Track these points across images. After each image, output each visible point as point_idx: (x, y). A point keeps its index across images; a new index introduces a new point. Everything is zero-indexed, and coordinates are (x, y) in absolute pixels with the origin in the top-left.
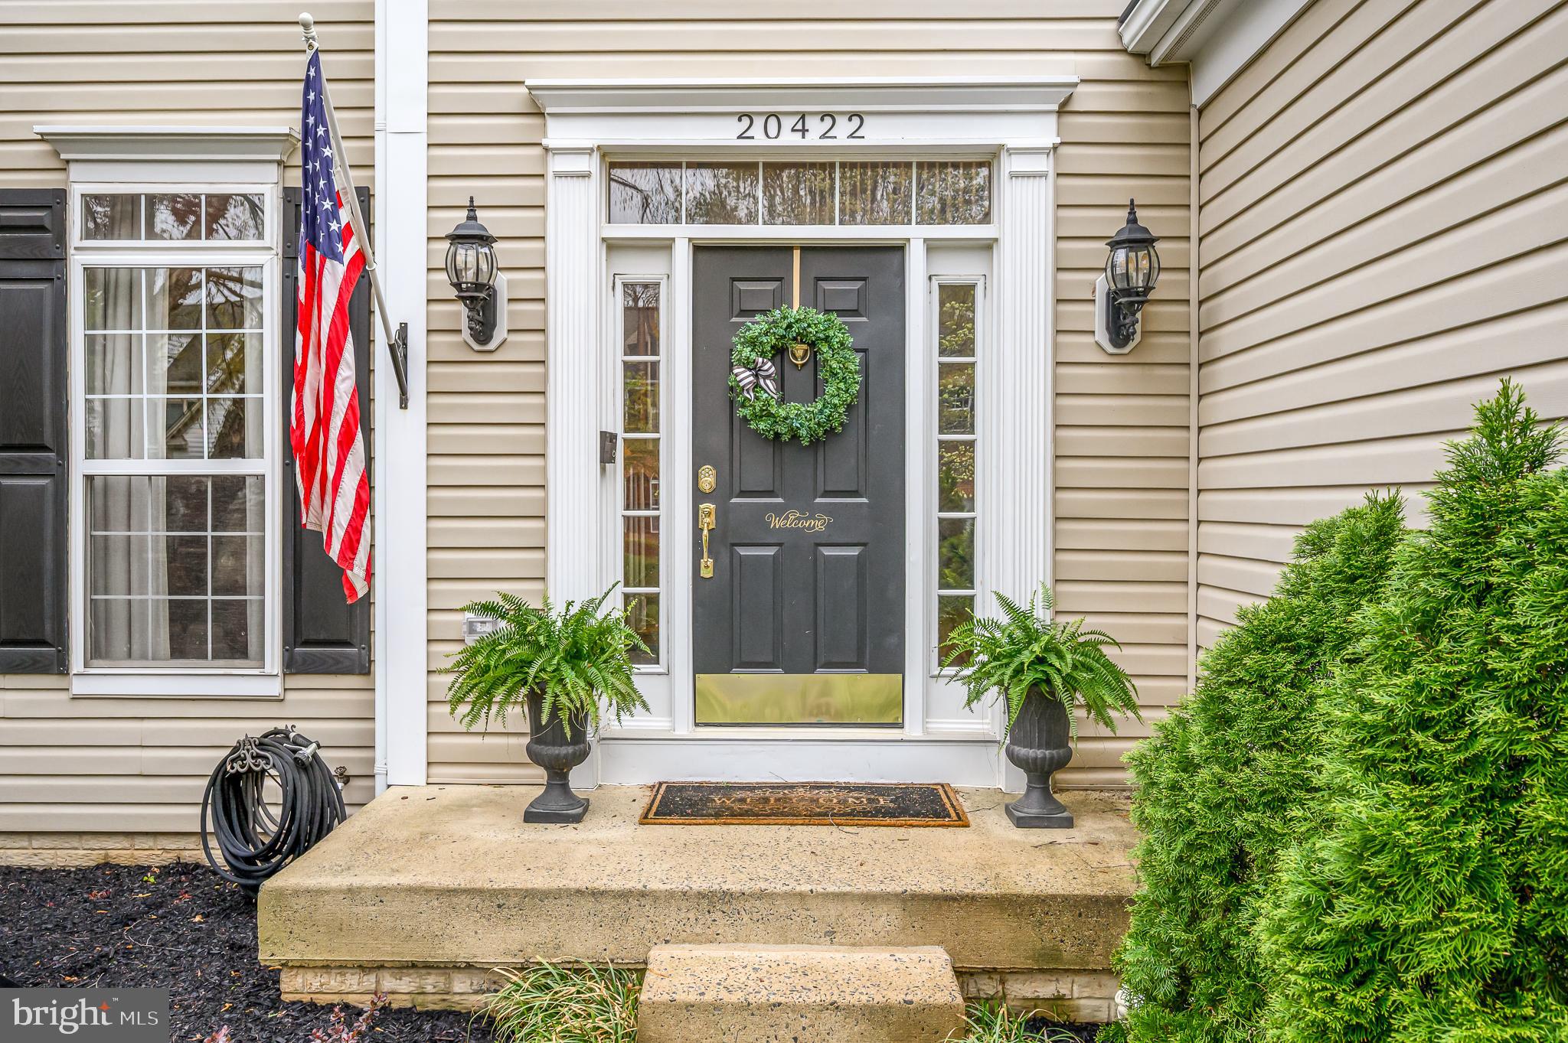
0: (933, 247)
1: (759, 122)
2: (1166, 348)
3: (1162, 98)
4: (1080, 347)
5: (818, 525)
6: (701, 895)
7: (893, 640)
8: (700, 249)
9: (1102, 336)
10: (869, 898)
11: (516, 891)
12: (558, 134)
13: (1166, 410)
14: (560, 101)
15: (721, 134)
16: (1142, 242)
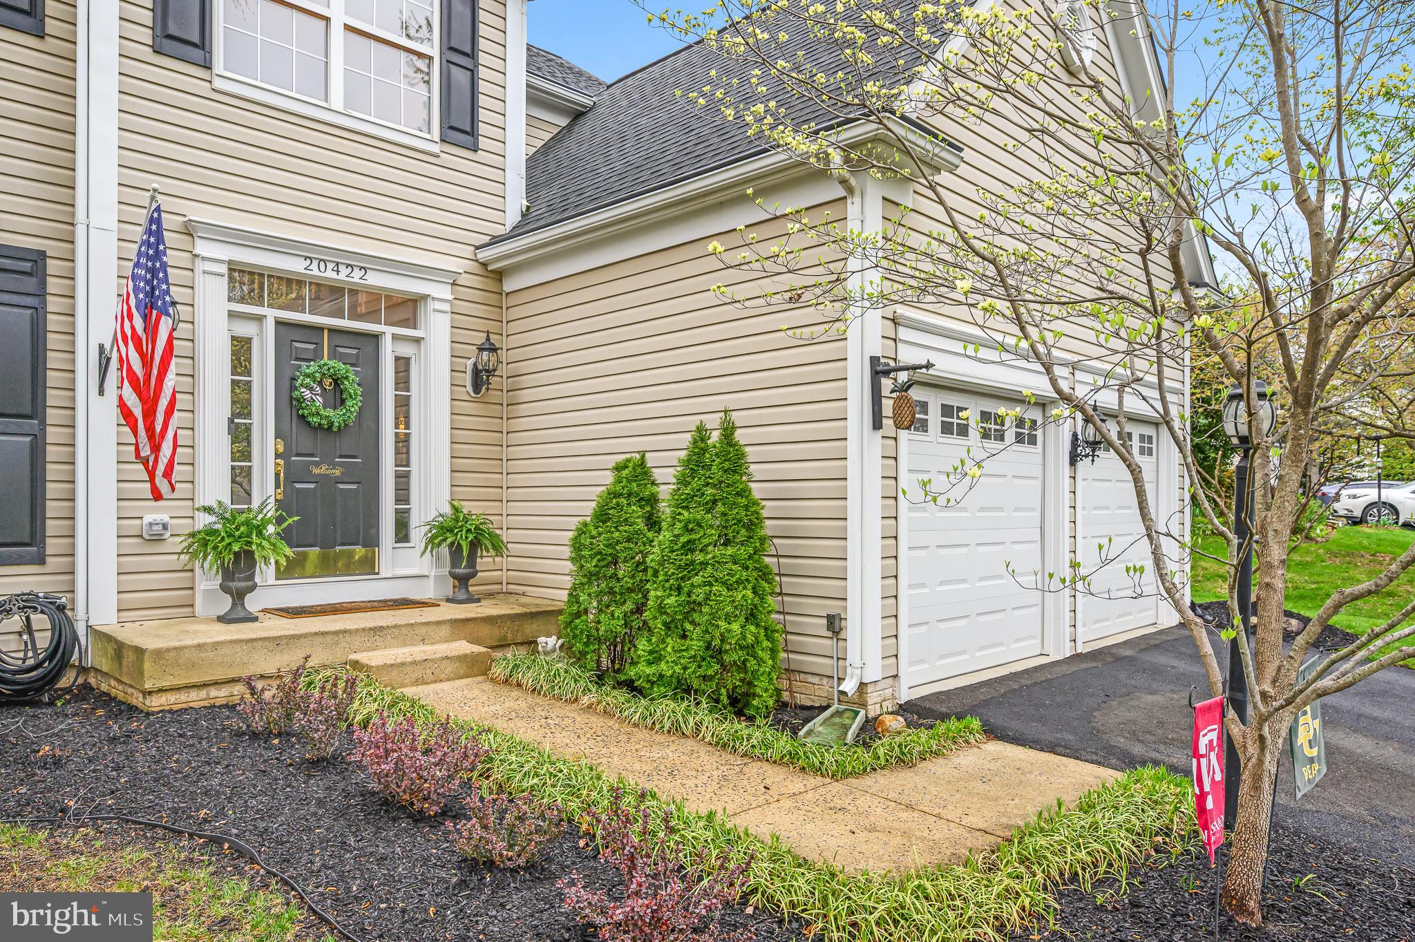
0: (395, 337)
1: (315, 263)
2: (494, 396)
3: (492, 286)
4: (461, 393)
5: (337, 472)
6: (371, 629)
7: (373, 531)
8: (279, 323)
9: (470, 388)
10: (438, 623)
11: (286, 636)
12: (202, 248)
13: (494, 423)
14: (207, 231)
15: (295, 265)
16: (493, 350)
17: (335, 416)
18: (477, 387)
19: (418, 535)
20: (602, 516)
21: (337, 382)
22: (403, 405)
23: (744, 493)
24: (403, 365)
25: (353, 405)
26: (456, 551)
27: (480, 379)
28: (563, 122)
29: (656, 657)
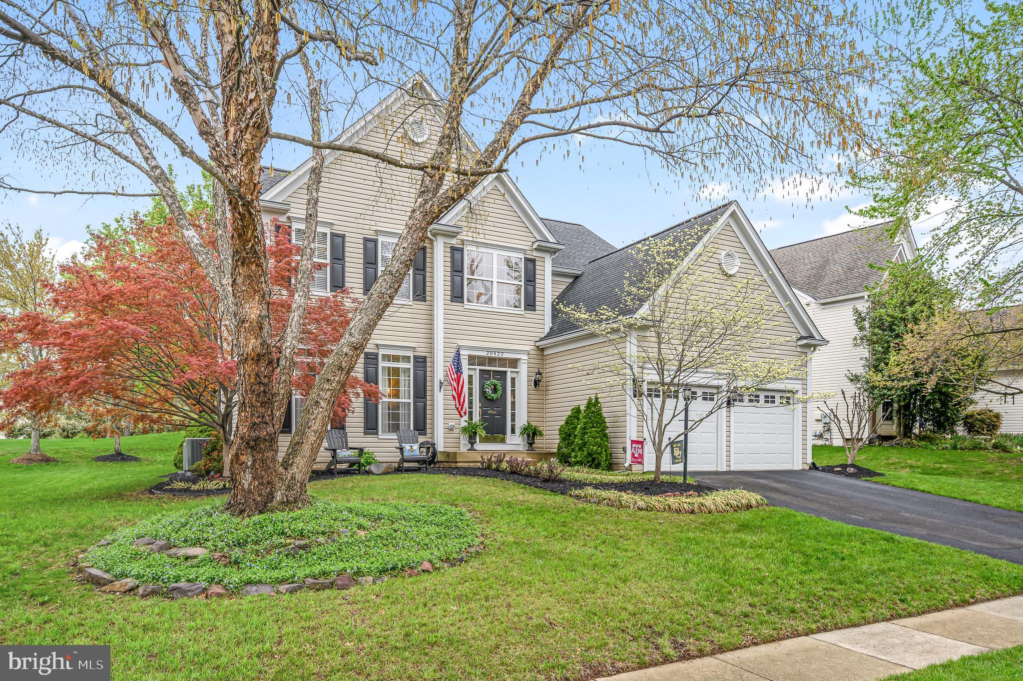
0: (511, 372)
1: (489, 352)
2: (541, 389)
3: (540, 354)
4: (531, 388)
5: (495, 413)
7: (505, 431)
8: (480, 370)
9: (533, 386)
12: (462, 352)
13: (541, 397)
14: (463, 347)
15: (484, 354)
16: (540, 374)
17: (494, 396)
18: (535, 386)
19: (518, 431)
20: (567, 423)
21: (495, 386)
22: (513, 392)
23: (600, 414)
24: (513, 379)
25: (500, 393)
26: (528, 436)
27: (536, 383)
28: (571, 280)
29: (576, 457)
